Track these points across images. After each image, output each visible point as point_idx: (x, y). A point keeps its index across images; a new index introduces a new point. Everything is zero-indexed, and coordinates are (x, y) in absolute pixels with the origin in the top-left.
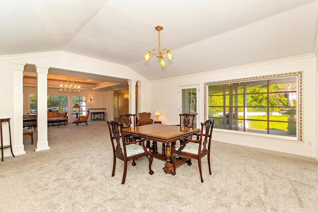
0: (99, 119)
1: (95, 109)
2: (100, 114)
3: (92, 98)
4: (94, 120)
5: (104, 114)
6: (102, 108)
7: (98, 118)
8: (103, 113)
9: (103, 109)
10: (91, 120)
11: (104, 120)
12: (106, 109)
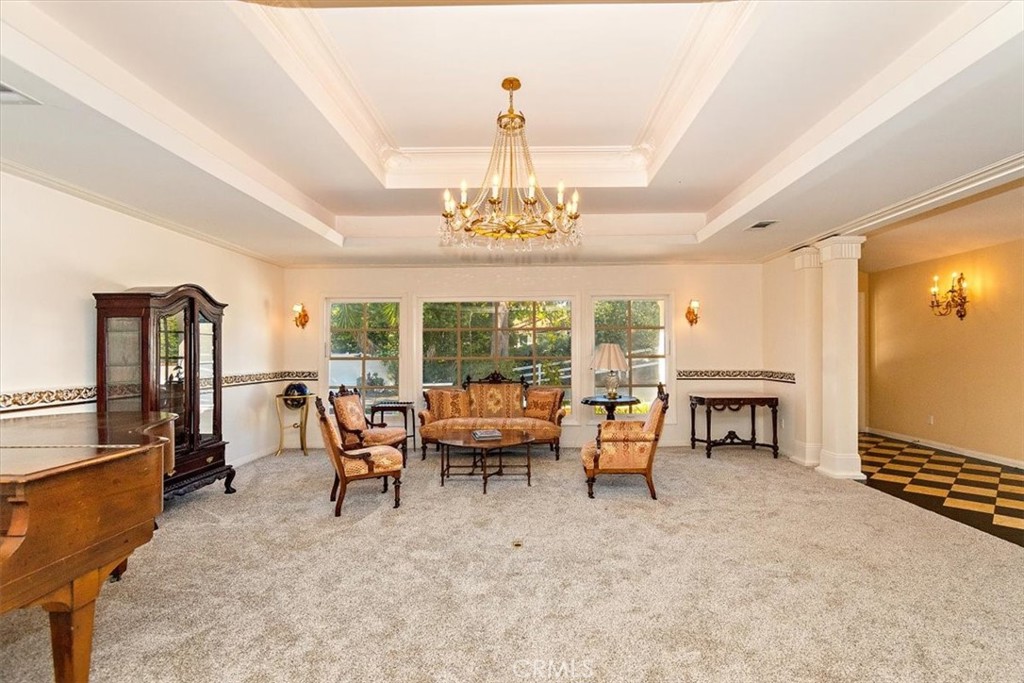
0: (744, 442)
1: (716, 375)
2: (747, 408)
3: (695, 305)
4: (711, 445)
5: (775, 413)
6: (761, 367)
7: (732, 435)
8: (772, 403)
9: (770, 376)
10: (694, 440)
11: (776, 455)
12: (788, 378)
